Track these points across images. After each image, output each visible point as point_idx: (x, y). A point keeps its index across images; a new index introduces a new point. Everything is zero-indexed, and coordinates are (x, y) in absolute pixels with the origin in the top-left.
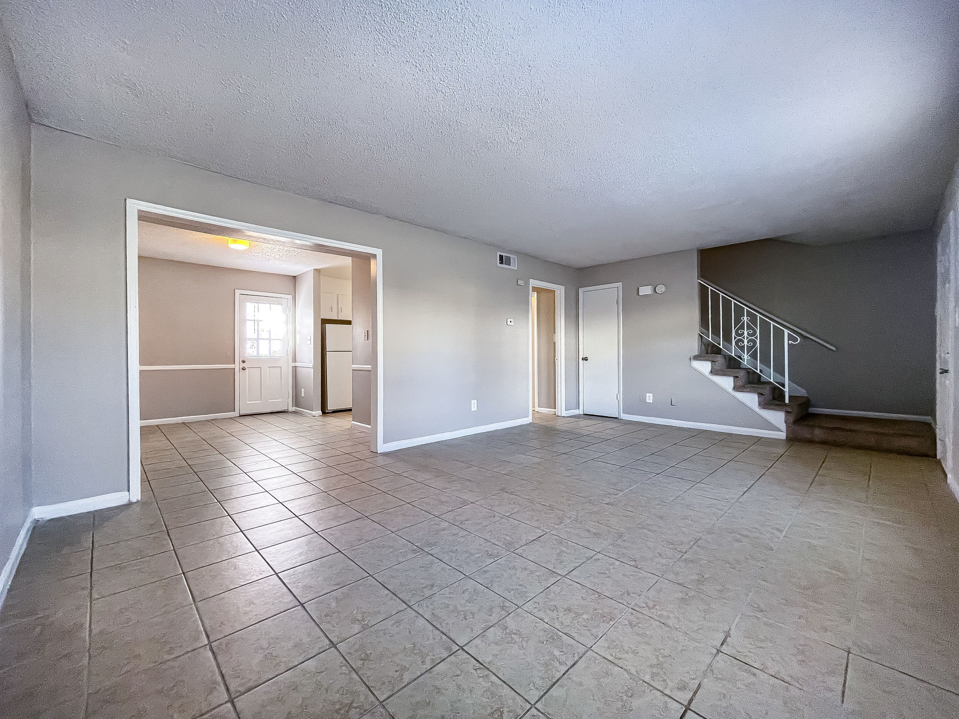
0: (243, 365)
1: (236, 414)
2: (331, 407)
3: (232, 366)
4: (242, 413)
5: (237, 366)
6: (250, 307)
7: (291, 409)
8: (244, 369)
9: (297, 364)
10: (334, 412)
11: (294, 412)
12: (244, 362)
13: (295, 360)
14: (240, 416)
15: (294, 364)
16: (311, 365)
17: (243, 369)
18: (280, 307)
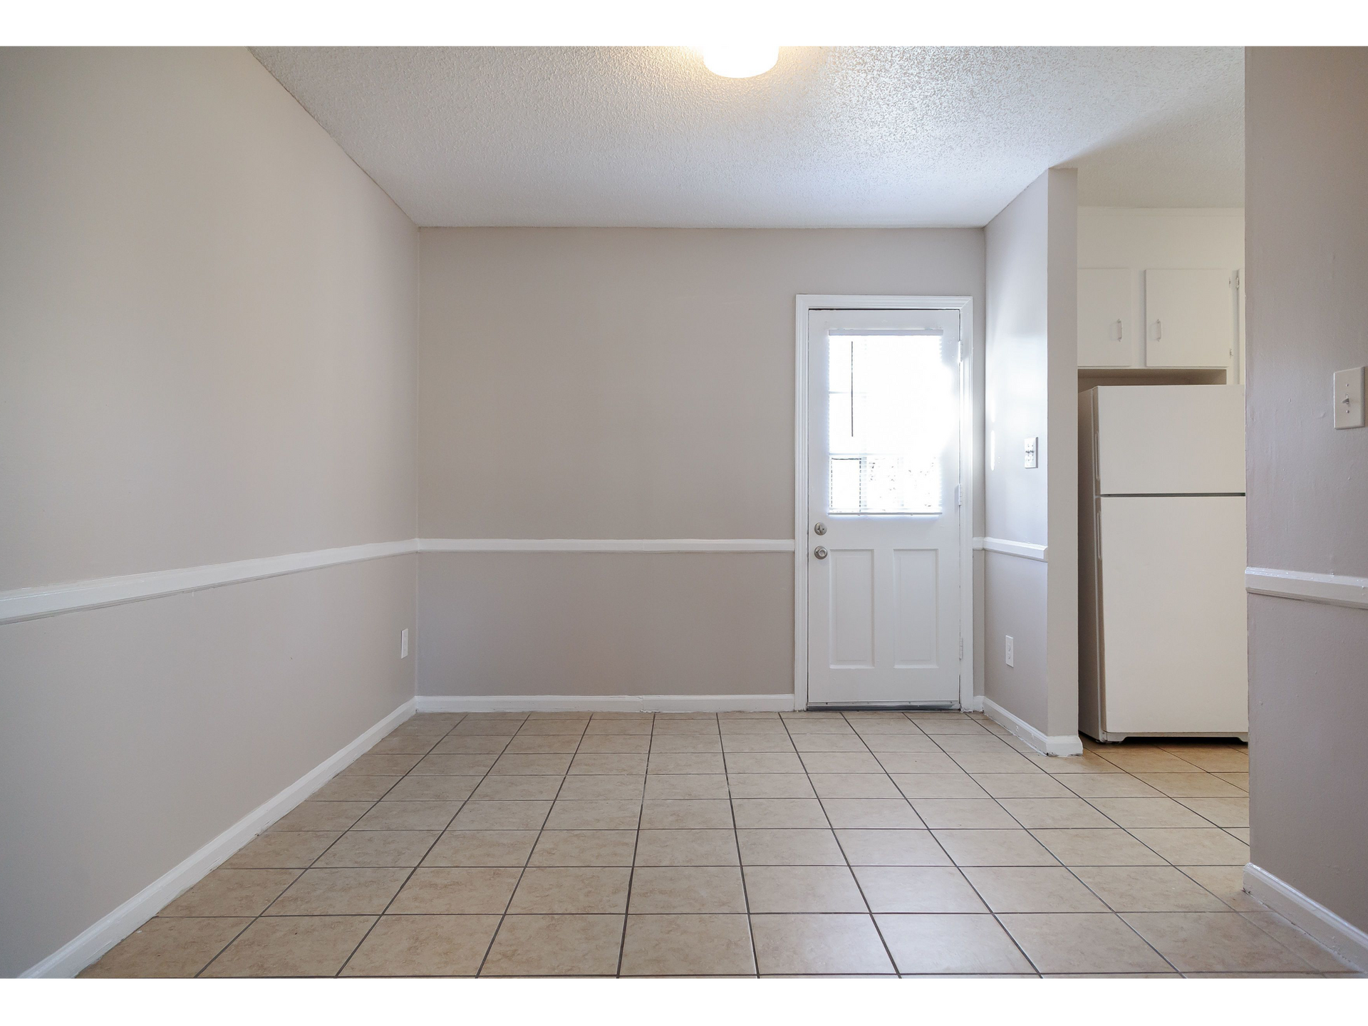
0: (818, 542)
1: (797, 701)
2: (1118, 722)
3: (783, 544)
4: (818, 699)
5: (801, 545)
6: (838, 346)
7: (973, 701)
8: (820, 555)
9: (993, 542)
10: (1133, 742)
11: (983, 718)
12: (820, 531)
13: (982, 524)
14: (810, 709)
15: (978, 543)
16: (1040, 548)
17: (817, 555)
18: (933, 343)
